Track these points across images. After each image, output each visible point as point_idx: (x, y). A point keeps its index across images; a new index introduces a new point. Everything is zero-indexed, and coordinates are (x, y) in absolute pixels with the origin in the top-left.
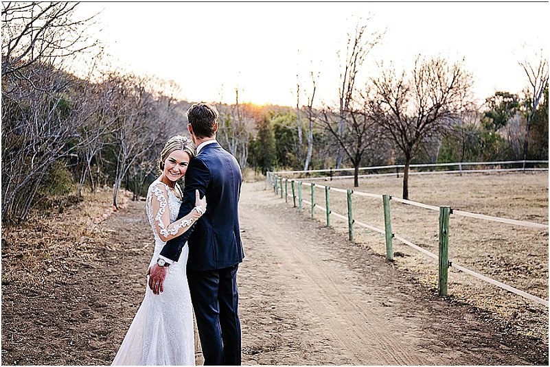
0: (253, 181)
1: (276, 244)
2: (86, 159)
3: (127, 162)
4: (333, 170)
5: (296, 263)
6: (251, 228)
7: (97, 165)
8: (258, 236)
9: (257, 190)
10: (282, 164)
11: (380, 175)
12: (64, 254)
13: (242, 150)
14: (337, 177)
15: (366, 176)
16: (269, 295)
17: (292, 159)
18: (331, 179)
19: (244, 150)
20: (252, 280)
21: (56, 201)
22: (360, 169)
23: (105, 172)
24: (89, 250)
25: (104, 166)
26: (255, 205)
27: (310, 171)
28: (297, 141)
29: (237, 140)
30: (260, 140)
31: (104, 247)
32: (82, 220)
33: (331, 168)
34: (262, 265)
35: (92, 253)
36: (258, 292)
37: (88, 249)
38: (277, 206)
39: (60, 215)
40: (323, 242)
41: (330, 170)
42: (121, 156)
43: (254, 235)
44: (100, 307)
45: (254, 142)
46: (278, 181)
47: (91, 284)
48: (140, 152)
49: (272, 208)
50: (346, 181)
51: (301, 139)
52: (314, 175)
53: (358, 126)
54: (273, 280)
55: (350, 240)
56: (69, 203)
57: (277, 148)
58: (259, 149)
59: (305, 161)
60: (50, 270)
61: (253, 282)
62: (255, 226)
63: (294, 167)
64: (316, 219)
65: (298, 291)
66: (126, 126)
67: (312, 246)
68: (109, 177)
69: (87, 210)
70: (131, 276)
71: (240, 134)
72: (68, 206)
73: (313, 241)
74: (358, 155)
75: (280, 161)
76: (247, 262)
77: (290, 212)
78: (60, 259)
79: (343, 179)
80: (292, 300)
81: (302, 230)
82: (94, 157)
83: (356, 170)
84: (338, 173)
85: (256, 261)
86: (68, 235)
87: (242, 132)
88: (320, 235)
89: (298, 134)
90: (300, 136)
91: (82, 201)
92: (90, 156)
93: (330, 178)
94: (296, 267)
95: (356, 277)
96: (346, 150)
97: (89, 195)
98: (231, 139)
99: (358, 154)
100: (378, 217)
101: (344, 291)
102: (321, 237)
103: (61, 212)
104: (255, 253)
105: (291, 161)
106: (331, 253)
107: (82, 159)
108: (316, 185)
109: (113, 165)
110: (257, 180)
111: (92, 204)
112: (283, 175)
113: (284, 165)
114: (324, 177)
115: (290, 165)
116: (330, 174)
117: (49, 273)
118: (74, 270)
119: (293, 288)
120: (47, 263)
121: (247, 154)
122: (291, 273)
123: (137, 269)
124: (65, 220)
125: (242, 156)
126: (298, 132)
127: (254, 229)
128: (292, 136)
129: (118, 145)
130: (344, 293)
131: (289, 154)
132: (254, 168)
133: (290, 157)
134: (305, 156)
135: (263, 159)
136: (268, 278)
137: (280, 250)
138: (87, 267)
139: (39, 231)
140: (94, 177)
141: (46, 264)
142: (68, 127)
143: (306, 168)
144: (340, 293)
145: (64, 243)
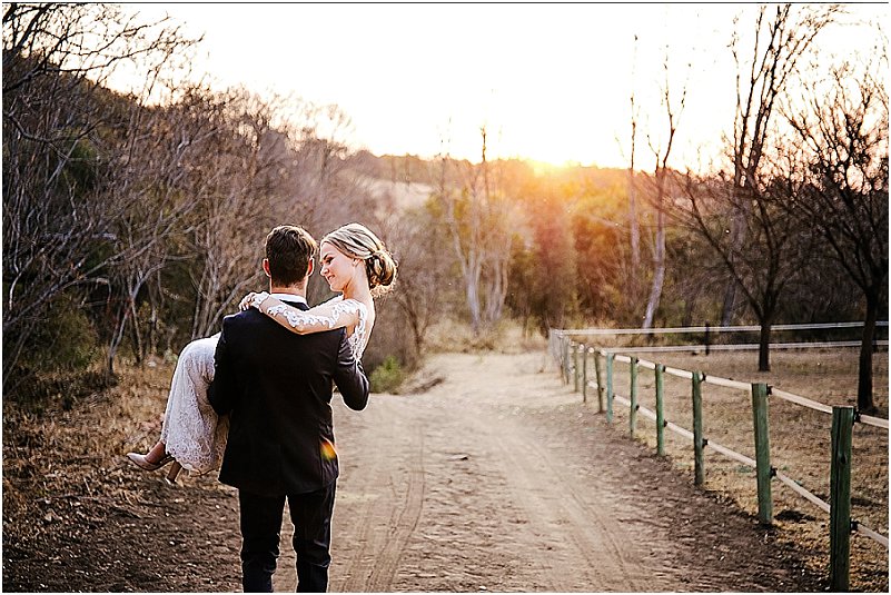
0: (518, 350)
1: (529, 487)
2: (127, 289)
3: (219, 300)
4: (711, 329)
5: (560, 522)
6: (484, 453)
7: (150, 304)
8: (495, 469)
9: (523, 372)
10: (588, 311)
11: (829, 344)
12: (76, 489)
13: (493, 275)
14: (722, 347)
15: (794, 345)
16: (480, 574)
17: (613, 300)
18: (707, 352)
19: (498, 276)
20: (454, 547)
21: (56, 384)
22: (773, 328)
23: (168, 320)
24: (129, 484)
25: (166, 307)
26: (512, 407)
27: (658, 331)
28: (628, 257)
29: (482, 251)
30: (539, 254)
31: (158, 479)
32: (114, 424)
33: (707, 325)
34: (486, 523)
35: (135, 489)
36: (461, 568)
37: (126, 480)
38: (561, 409)
39: (67, 415)
40: (635, 487)
41: (703, 329)
42: (205, 284)
43: (485, 467)
44: (147, 580)
45: (525, 256)
46: (571, 351)
47: (132, 544)
48: (250, 276)
49: (549, 415)
50: (741, 357)
51: (636, 253)
52: (666, 341)
53: (770, 225)
54: (500, 548)
55: (696, 484)
56: (86, 390)
57: (579, 271)
58: (536, 274)
59: (646, 306)
60: (48, 518)
61: (454, 552)
62: (494, 449)
63: (618, 319)
64: (638, 440)
65: (542, 571)
66: (218, 218)
67: (609, 494)
68: (178, 332)
69: (126, 403)
70: (210, 533)
71: (489, 237)
72: (82, 395)
73: (614, 484)
74: (770, 294)
75: (586, 304)
76: (455, 517)
77: (586, 424)
78: (68, 498)
79: (737, 351)
80: (525, 583)
81: (597, 461)
82: (144, 286)
83: (765, 331)
84: (725, 338)
85: (474, 515)
86: (86, 453)
87: (495, 231)
88: (634, 474)
89: (630, 242)
90: (634, 244)
91: (115, 385)
92: (135, 282)
93: (703, 347)
94: (556, 530)
95: (676, 551)
96: (740, 281)
97: (131, 372)
98: (468, 249)
99: (769, 291)
100: (786, 440)
101: (637, 574)
102: (635, 477)
103: (67, 406)
104: (476, 502)
105: (612, 305)
106: (643, 508)
107: (119, 289)
108: (641, 362)
109: (187, 305)
110: (527, 348)
111: (137, 392)
112: (591, 339)
113: (594, 314)
114: (690, 347)
115: (609, 315)
116: (706, 339)
117: (46, 524)
118: (98, 519)
119: (535, 565)
120: (42, 505)
121: (506, 285)
122: (540, 539)
123: (225, 522)
124: (77, 425)
125: (493, 289)
126: (629, 235)
127: (489, 455)
128: (615, 244)
129: (202, 258)
130: (635, 578)
131: (608, 287)
132: (522, 318)
133: (609, 295)
134: (645, 295)
135: (546, 299)
136: (489, 545)
137: (535, 497)
138: (124, 514)
139: (23, 445)
140: (144, 332)
141: (40, 507)
142: (92, 220)
143: (647, 323)
144: (627, 577)
145: (76, 470)
